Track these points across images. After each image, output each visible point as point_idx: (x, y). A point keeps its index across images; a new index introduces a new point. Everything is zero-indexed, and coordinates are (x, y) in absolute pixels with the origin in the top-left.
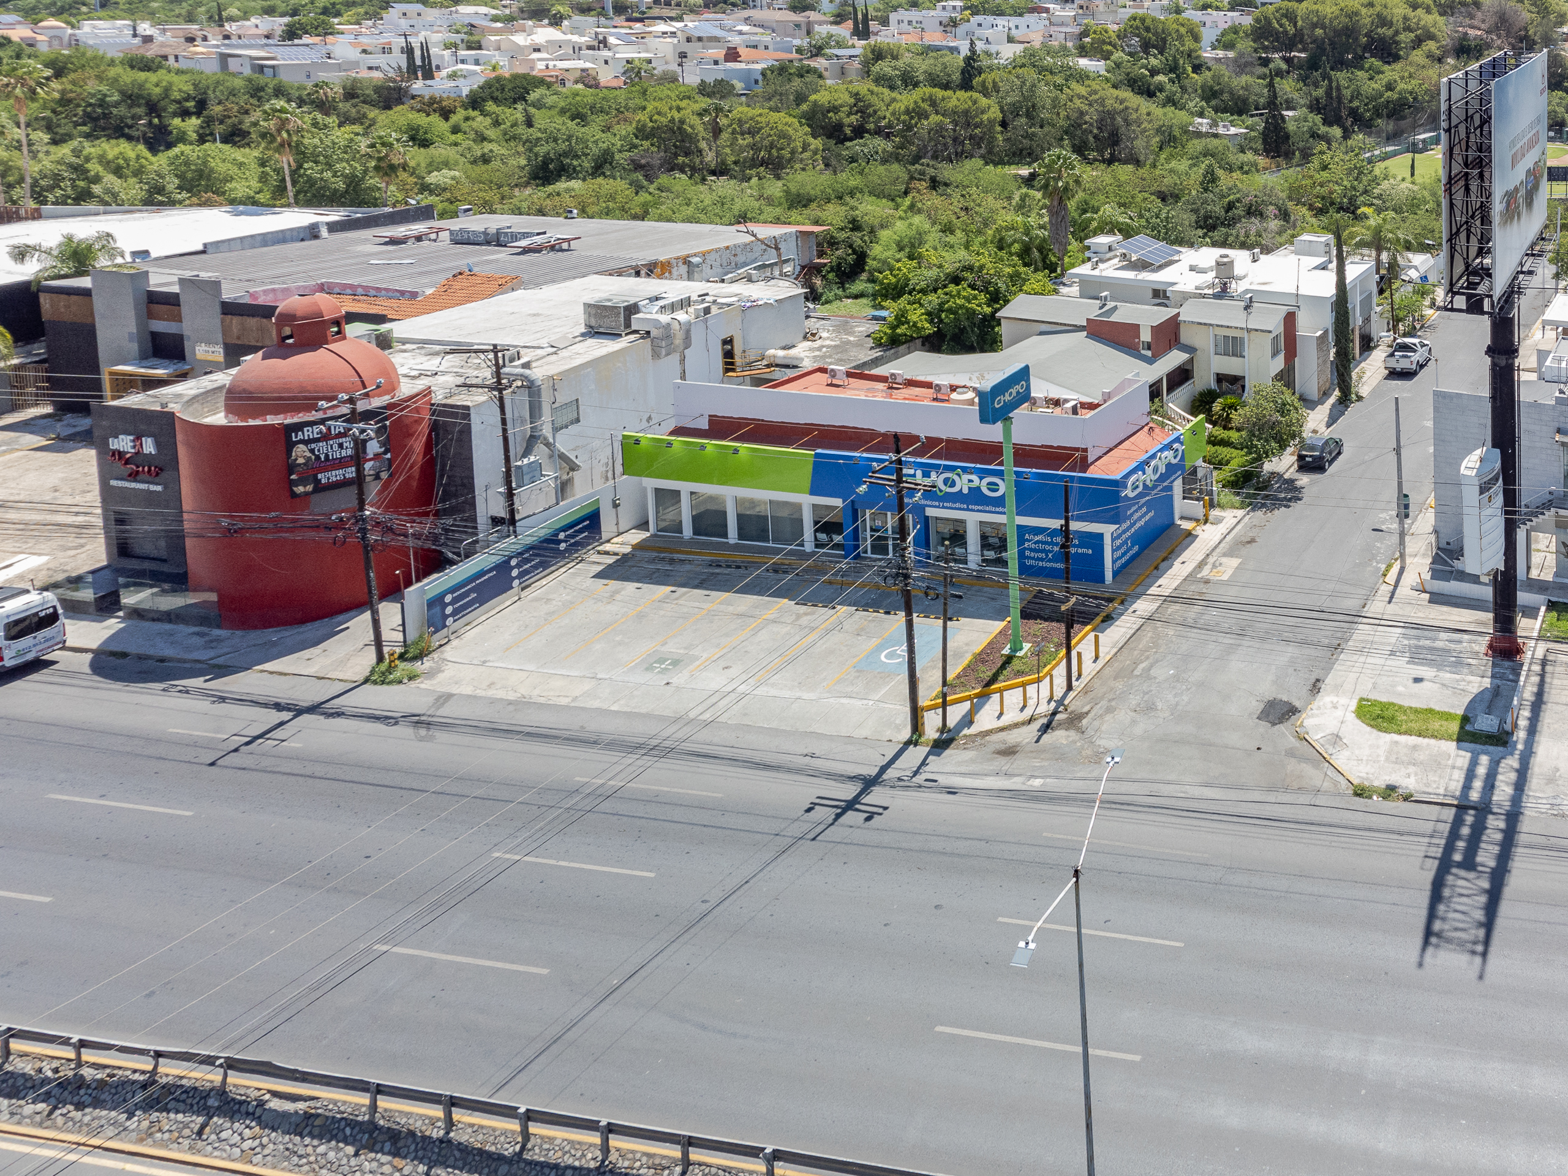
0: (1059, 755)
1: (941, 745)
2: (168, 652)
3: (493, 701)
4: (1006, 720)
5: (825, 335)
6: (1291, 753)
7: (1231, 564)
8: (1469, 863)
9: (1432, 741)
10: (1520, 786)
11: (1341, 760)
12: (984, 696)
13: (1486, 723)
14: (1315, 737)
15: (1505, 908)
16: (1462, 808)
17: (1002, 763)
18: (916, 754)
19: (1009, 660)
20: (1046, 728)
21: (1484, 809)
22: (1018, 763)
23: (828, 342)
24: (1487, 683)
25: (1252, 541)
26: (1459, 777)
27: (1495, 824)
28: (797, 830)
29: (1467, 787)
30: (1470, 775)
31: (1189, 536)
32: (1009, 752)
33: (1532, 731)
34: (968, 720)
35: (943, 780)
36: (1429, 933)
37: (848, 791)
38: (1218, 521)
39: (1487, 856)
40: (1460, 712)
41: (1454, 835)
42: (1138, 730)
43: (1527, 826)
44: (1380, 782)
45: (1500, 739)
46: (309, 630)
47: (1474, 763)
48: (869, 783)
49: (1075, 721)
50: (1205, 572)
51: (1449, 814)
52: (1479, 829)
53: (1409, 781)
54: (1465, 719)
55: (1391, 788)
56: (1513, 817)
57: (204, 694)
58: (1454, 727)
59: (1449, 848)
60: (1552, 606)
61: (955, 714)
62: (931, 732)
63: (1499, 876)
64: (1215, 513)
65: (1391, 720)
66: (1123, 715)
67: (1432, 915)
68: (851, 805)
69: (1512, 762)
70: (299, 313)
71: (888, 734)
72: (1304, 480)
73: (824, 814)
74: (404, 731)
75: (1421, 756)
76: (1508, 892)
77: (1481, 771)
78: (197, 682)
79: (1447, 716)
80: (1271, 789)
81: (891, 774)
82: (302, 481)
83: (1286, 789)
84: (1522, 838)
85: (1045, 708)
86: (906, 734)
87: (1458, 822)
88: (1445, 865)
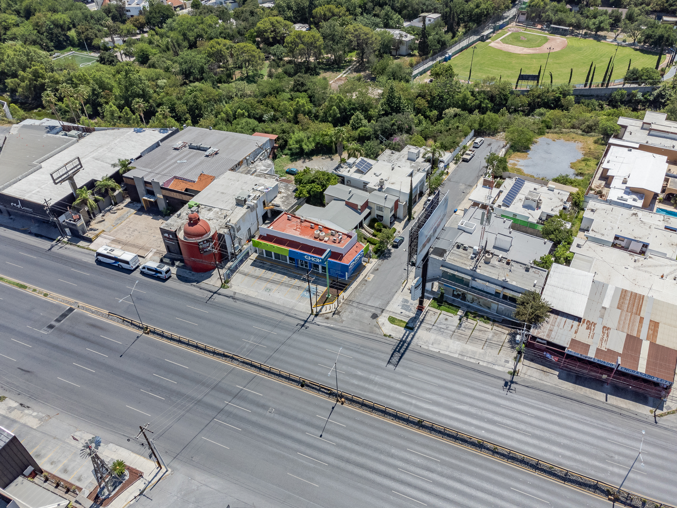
0: (336, 320)
1: (316, 315)
3: (243, 295)
4: (327, 311)
6: (375, 326)
7: (372, 276)
8: (399, 351)
9: (400, 327)
10: (412, 339)
11: (383, 329)
12: (323, 306)
13: (411, 325)
14: (380, 323)
15: (402, 360)
16: (401, 341)
17: (326, 320)
18: (312, 317)
19: (328, 298)
20: (334, 314)
21: (404, 342)
22: (329, 321)
24: (414, 315)
25: (378, 270)
26: (402, 335)
27: (406, 345)
28: (296, 329)
29: (403, 337)
30: (404, 335)
31: (365, 267)
32: (327, 318)
33: (418, 328)
34: (320, 311)
35: (317, 323)
36: (389, 362)
37: (302, 323)
38: (371, 263)
39: (402, 351)
40: (407, 321)
41: (398, 346)
42: (349, 317)
43: (410, 346)
44: (388, 334)
45: (412, 329)
46: (207, 274)
47: (406, 333)
48: (306, 321)
49: (339, 313)
50: (366, 278)
51: (398, 342)
52: (403, 345)
53: (393, 335)
54: (407, 323)
55: (390, 335)
56: (409, 344)
57: (198, 287)
58: (405, 325)
59: (396, 348)
60: (434, 298)
61: (319, 308)
62: (315, 313)
63: (403, 354)
64: (371, 260)
65: (394, 322)
66: (347, 313)
67: (390, 359)
68: (303, 325)
69: (413, 333)
71: (308, 312)
72: (393, 250)
73: (299, 327)
74: (231, 299)
75: (397, 330)
76: (403, 357)
77: (407, 334)
79: (404, 322)
80: (371, 333)
81: (309, 320)
84: (409, 348)
85: (334, 310)
86: (310, 312)
87: (400, 343)
88: (395, 351)
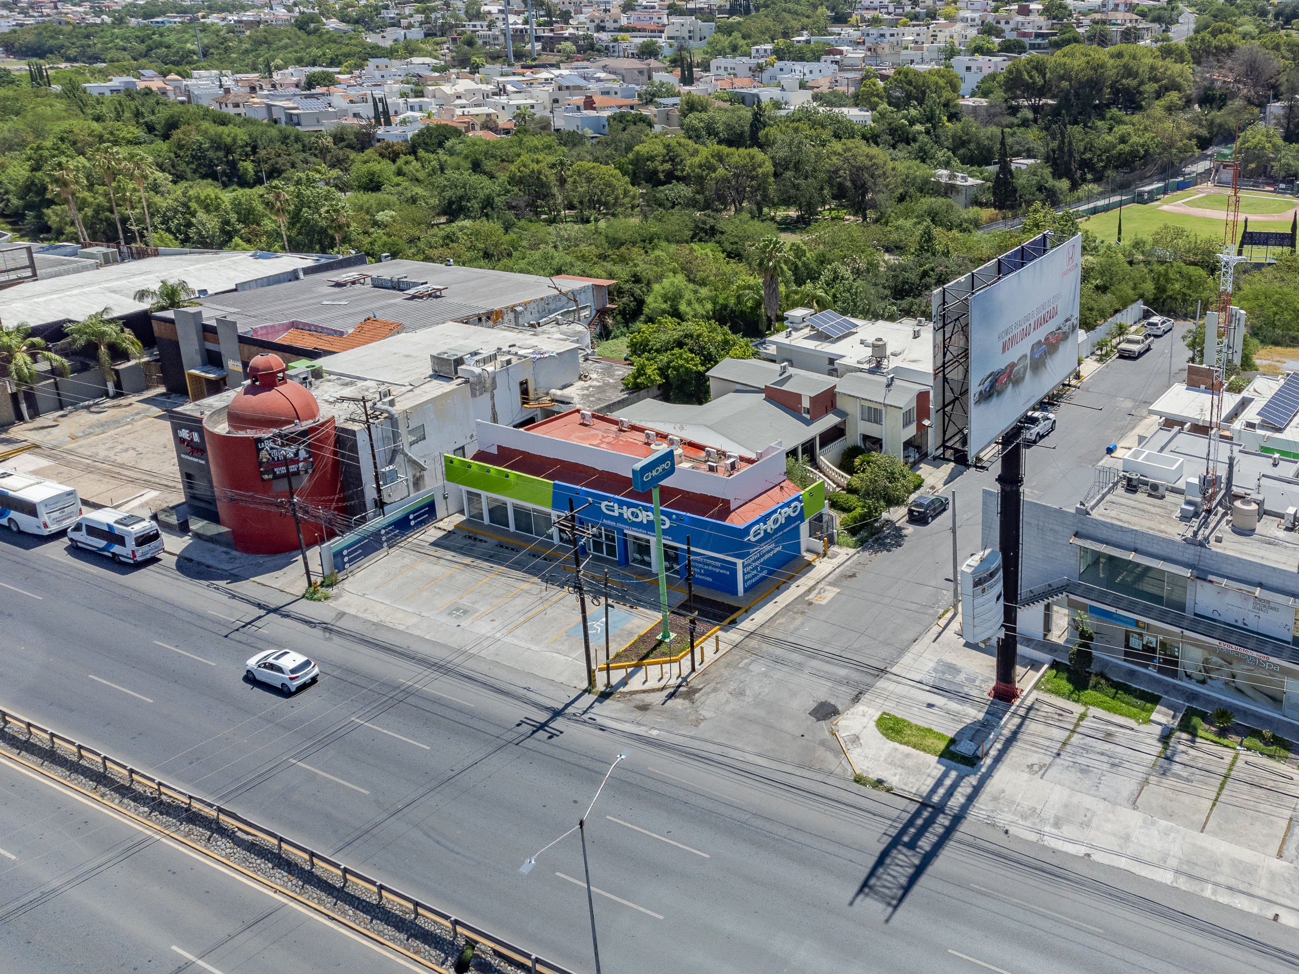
0: (674, 716)
1: (604, 696)
2: (211, 562)
3: (366, 621)
4: (648, 686)
5: (594, 376)
6: (823, 743)
7: (831, 593)
8: (912, 845)
9: (922, 753)
10: (971, 799)
11: (855, 755)
12: (638, 667)
13: (966, 748)
14: (842, 734)
15: (923, 880)
16: (924, 805)
17: (638, 715)
18: (589, 699)
19: (660, 643)
20: (671, 696)
21: (939, 809)
22: (648, 717)
23: (595, 383)
24: (981, 716)
25: (854, 575)
26: (931, 782)
27: (943, 821)
28: (509, 736)
29: (933, 791)
30: (939, 783)
31: (809, 565)
32: (644, 708)
33: (998, 760)
34: (624, 682)
35: (599, 720)
36: (865, 884)
37: (543, 717)
38: (834, 556)
39: (925, 843)
40: (951, 735)
41: (910, 823)
42: (728, 708)
43: (964, 827)
44: (873, 776)
45: (972, 761)
46: (279, 558)
47: (945, 775)
48: (557, 714)
49: (690, 694)
50: (811, 596)
51: (913, 807)
52: (930, 822)
53: (894, 779)
54: (952, 741)
55: (880, 782)
56: (958, 819)
57: (227, 592)
58: (942, 745)
59: (903, 831)
60: (1055, 665)
61: (617, 676)
62: (600, 687)
63: (928, 858)
64: (834, 549)
65: (899, 732)
66: (722, 696)
67: (872, 873)
68: (542, 726)
69: (973, 780)
70: (260, 367)
71: (575, 683)
72: (910, 530)
73: (526, 729)
74: (318, 632)
75: (909, 763)
76: (930, 869)
77: (948, 782)
78: (222, 583)
79: (940, 736)
80: (800, 766)
81: (570, 710)
82: (266, 472)
83: (810, 768)
84: (957, 835)
85: (674, 682)
86: (585, 685)
87: (917, 814)
88: (895, 842)
